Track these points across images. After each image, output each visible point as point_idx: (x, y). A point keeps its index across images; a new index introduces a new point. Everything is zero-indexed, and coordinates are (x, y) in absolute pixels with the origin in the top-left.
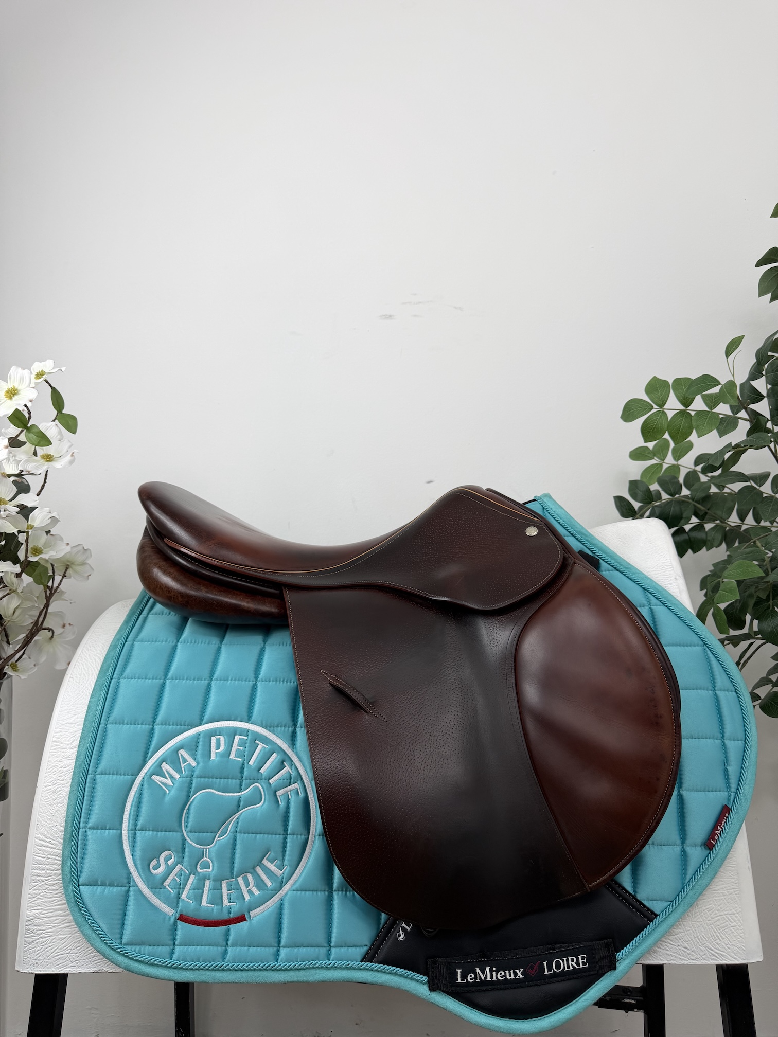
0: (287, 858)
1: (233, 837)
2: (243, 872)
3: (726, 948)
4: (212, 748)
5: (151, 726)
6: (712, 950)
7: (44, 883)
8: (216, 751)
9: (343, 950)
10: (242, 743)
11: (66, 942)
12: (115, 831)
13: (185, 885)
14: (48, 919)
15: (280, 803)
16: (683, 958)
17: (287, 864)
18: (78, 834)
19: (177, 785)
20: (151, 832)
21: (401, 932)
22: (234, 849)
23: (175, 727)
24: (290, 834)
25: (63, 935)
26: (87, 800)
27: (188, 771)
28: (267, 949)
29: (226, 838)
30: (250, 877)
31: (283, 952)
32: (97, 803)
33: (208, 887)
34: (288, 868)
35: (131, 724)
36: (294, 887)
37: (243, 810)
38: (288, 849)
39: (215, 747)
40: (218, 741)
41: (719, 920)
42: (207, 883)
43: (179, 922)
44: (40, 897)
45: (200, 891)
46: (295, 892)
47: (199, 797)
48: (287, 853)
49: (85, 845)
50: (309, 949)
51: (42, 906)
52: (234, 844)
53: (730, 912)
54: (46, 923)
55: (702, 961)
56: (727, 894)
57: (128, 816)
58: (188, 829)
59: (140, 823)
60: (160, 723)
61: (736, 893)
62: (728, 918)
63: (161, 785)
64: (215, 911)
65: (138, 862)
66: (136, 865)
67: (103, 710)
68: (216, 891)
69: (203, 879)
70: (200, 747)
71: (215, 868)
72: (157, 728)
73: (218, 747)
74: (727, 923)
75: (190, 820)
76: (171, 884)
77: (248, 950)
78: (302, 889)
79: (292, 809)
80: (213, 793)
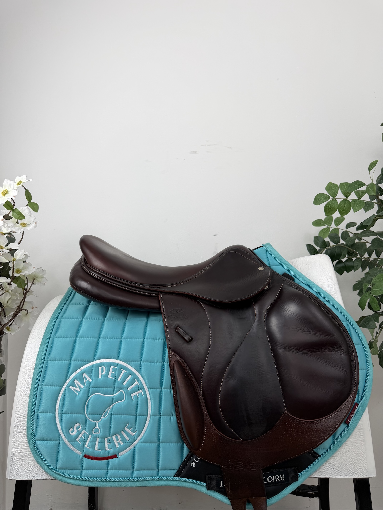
0: (137, 427)
1: (110, 417)
2: (115, 434)
3: (358, 470)
4: (99, 372)
5: (69, 362)
6: (351, 471)
7: (20, 435)
8: (101, 374)
9: (165, 472)
10: (114, 370)
11: (30, 464)
12: (52, 414)
13: (87, 440)
14: (22, 453)
15: (133, 400)
16: (336, 475)
17: (137, 430)
18: (34, 415)
19: (82, 391)
20: (70, 415)
21: (193, 463)
22: (111, 423)
23: (81, 362)
24: (138, 415)
25: (29, 461)
26: (38, 399)
27: (88, 384)
28: (127, 471)
29: (107, 417)
30: (119, 436)
31: (136, 473)
32: (43, 400)
33: (98, 441)
34: (137, 432)
35: (59, 361)
36: (140, 441)
37: (115, 403)
38: (137, 422)
39: (101, 372)
40: (102, 369)
41: (354, 456)
42: (98, 439)
43: (84, 458)
44: (18, 443)
45: (94, 443)
46: (141, 444)
47: (93, 397)
48: (137, 424)
49: (38, 420)
50: (148, 471)
51: (19, 447)
52: (111, 420)
53: (359, 452)
54: (21, 455)
55: (345, 476)
56: (358, 443)
57: (58, 407)
58: (88, 413)
59: (64, 410)
60: (74, 360)
61: (363, 443)
62: (359, 455)
63: (74, 391)
64: (101, 453)
65: (64, 429)
66: (62, 431)
67: (46, 354)
68: (102, 443)
69: (95, 438)
70: (93, 372)
71: (102, 432)
72: (72, 362)
73: (102, 372)
74: (358, 457)
75: (89, 408)
76: (80, 440)
77: (118, 471)
78: (144, 442)
79: (139, 403)
80: (100, 395)
